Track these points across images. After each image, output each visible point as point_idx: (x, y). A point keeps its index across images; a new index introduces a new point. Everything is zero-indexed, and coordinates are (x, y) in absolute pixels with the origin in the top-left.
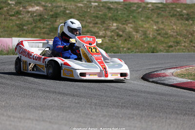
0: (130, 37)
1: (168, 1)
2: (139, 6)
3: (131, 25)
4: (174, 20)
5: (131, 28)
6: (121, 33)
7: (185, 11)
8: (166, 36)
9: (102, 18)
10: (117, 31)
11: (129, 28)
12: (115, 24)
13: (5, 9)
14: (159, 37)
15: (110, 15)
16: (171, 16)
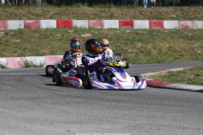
0: (149, 53)
1: (180, 28)
2: (158, 31)
3: (151, 45)
4: (181, 40)
5: (151, 46)
6: (143, 50)
7: (190, 34)
8: (174, 51)
9: (131, 41)
10: (141, 49)
11: (149, 47)
12: (140, 44)
13: (66, 36)
14: (170, 52)
15: (137, 38)
16: (180, 38)
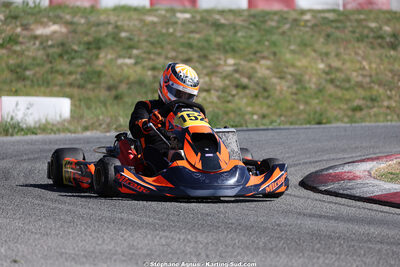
0: (265, 90)
1: (349, 7)
2: (283, 19)
3: (268, 63)
4: (362, 48)
5: (268, 68)
6: (245, 81)
7: (387, 29)
8: (347, 85)
9: (203, 48)
10: (237, 76)
11: (263, 69)
12: (231, 61)
14: (331, 89)
15: (219, 40)
16: (358, 40)
